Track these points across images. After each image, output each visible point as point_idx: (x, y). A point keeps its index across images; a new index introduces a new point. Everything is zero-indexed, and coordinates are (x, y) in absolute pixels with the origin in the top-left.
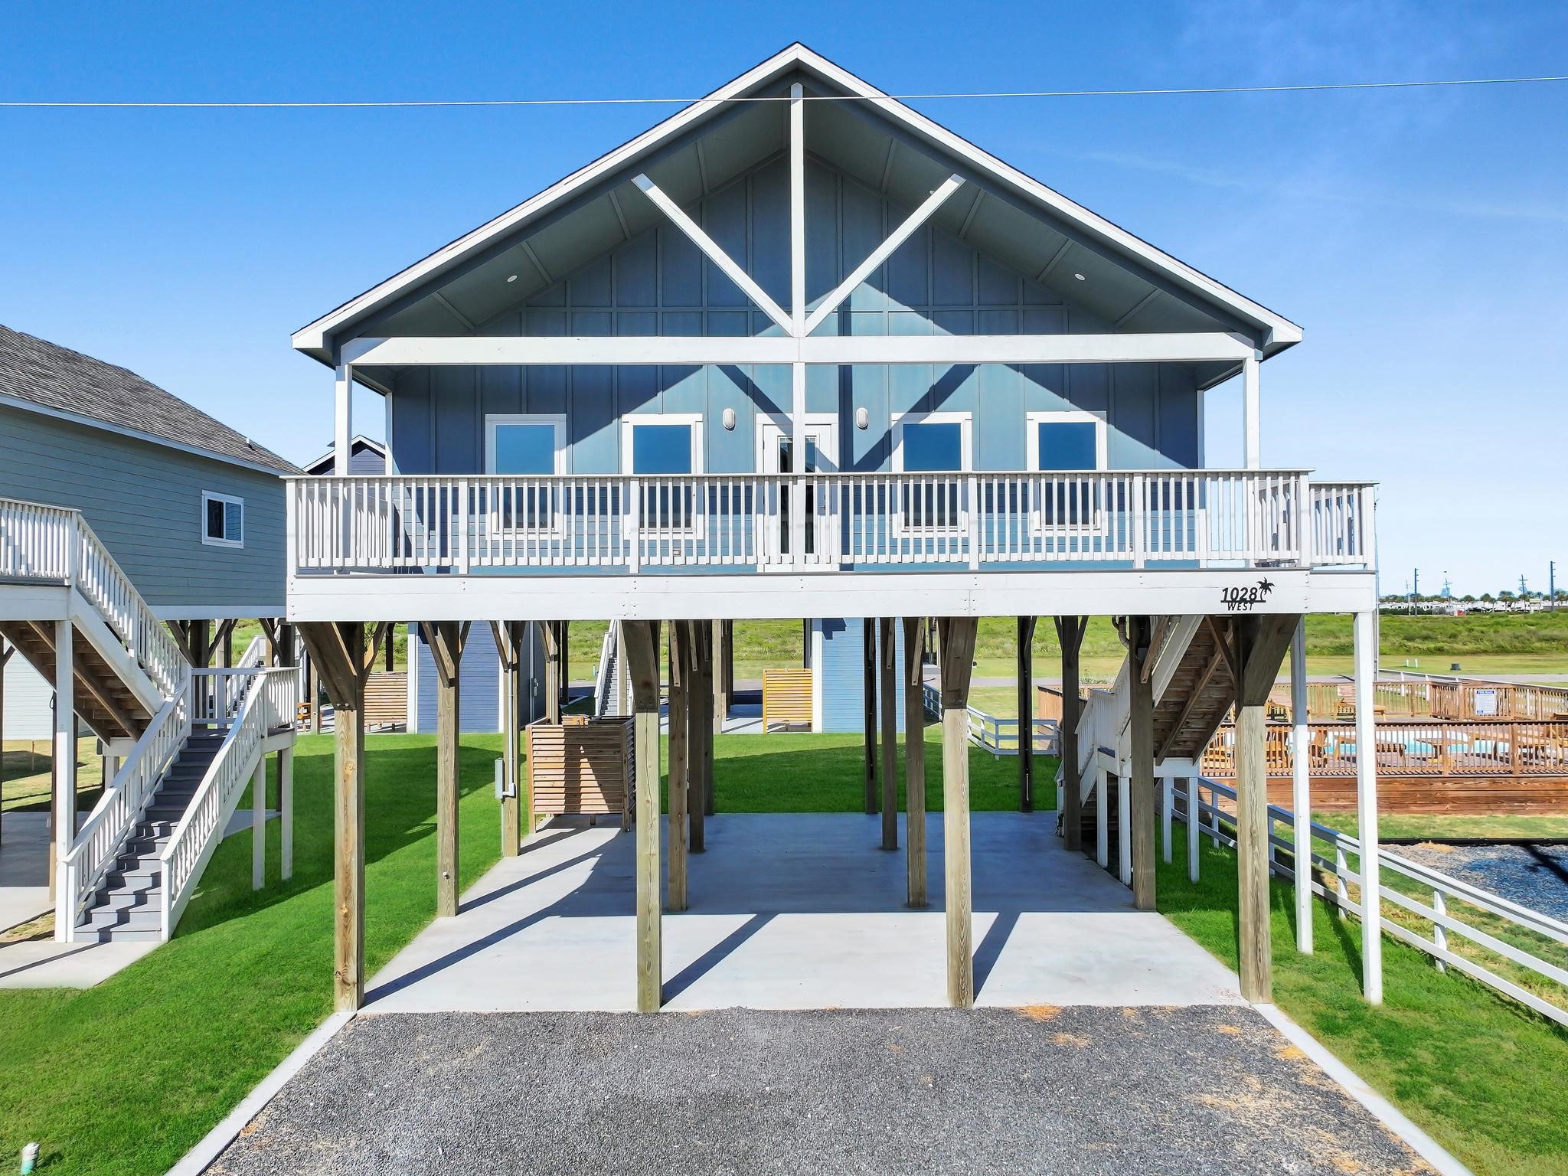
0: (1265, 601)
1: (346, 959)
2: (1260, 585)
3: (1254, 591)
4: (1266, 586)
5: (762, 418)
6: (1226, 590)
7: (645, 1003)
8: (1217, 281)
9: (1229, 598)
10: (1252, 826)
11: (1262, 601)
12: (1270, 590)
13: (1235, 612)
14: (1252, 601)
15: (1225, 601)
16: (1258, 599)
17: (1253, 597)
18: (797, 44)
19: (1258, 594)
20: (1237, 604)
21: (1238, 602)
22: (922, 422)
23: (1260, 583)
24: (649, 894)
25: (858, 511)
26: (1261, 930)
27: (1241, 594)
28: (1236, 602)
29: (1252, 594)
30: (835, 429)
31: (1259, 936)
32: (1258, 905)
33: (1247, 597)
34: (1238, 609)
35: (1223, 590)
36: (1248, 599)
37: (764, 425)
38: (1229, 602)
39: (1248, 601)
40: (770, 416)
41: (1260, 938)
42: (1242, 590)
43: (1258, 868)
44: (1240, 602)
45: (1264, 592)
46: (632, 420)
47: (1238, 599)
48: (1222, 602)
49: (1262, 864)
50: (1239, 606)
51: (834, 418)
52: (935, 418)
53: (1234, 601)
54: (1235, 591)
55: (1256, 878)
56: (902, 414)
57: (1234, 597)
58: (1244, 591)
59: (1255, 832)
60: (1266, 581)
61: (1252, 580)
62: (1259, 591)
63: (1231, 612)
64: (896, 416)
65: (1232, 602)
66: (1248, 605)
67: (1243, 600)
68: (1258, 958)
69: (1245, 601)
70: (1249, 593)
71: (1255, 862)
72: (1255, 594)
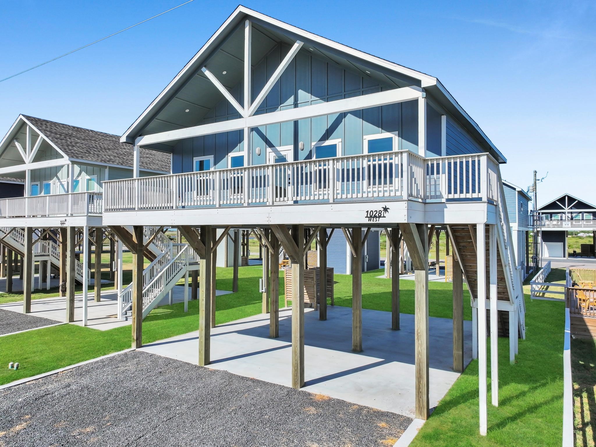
0: (385, 217)
1: (134, 332)
2: (383, 209)
3: (380, 212)
4: (386, 209)
5: (269, 150)
6: (367, 212)
7: (200, 363)
8: (394, 63)
9: (369, 216)
10: (418, 330)
11: (384, 217)
12: (388, 211)
13: (372, 222)
14: (380, 217)
15: (367, 217)
16: (382, 216)
17: (380, 215)
18: (240, 5)
19: (382, 213)
20: (372, 218)
21: (373, 217)
22: (322, 145)
23: (383, 208)
24: (202, 324)
25: (302, 184)
26: (421, 382)
27: (374, 213)
28: (372, 217)
29: (379, 213)
30: (292, 152)
31: (420, 385)
32: (420, 370)
33: (377, 215)
34: (373, 221)
35: (366, 212)
36: (378, 216)
37: (269, 152)
38: (369, 217)
39: (378, 217)
40: (271, 149)
41: (421, 386)
42: (375, 212)
43: (421, 351)
44: (374, 218)
45: (385, 213)
46: (232, 155)
47: (373, 216)
48: (366, 217)
49: (423, 350)
50: (373, 219)
51: (292, 147)
52: (328, 143)
53: (371, 217)
54: (372, 212)
55: (420, 356)
56: (316, 143)
57: (371, 215)
58: (376, 212)
59: (419, 333)
60: (386, 207)
61: (379, 207)
62: (383, 212)
63: (370, 222)
64: (313, 144)
65: (370, 217)
66: (377, 219)
67: (375, 216)
68: (420, 396)
69: (376, 217)
70: (378, 213)
71: (419, 348)
72: (381, 213)
